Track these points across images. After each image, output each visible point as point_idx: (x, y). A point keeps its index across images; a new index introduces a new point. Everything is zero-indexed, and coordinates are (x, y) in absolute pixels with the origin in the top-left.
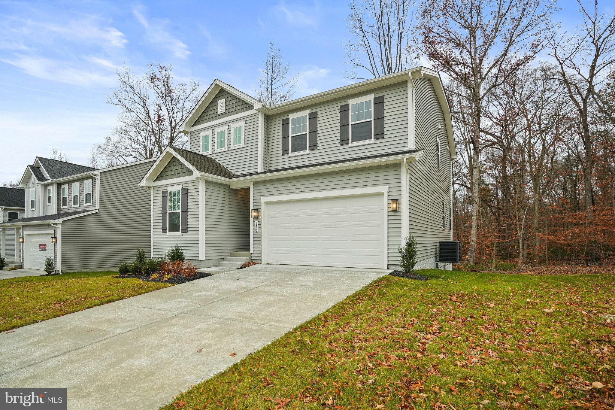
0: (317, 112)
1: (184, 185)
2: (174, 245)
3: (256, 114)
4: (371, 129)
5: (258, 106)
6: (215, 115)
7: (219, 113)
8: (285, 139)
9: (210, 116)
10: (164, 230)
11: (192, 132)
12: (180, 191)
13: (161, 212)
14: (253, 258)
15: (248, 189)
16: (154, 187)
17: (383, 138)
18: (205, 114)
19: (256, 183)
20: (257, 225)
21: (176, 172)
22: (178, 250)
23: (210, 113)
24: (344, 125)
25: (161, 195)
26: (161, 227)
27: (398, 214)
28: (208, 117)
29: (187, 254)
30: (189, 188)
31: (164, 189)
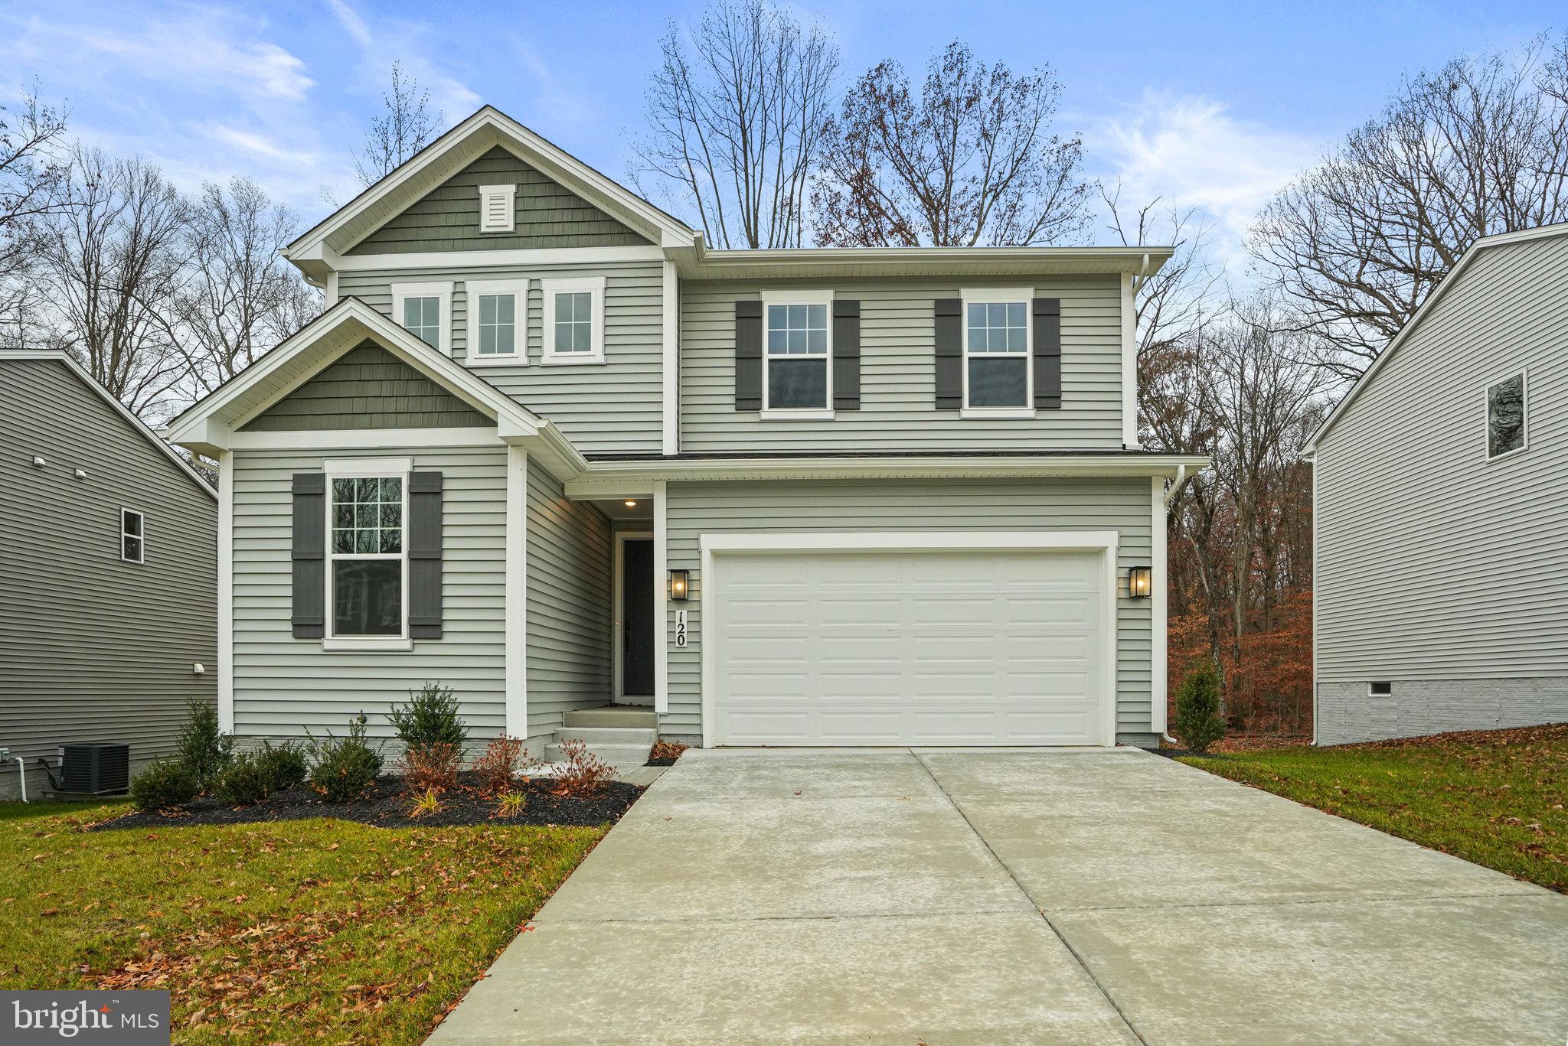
0: (857, 302)
1: (419, 461)
2: (421, 686)
3: (657, 265)
4: (1024, 380)
5: (672, 238)
6: (469, 232)
7: (484, 229)
8: (745, 362)
9: (443, 233)
10: (306, 627)
11: (344, 275)
12: (399, 481)
13: (288, 557)
14: (664, 730)
15: (646, 505)
16: (239, 455)
17: (1058, 408)
18: (414, 221)
19: (675, 488)
20: (684, 622)
21: (378, 405)
22: (433, 703)
23: (433, 221)
24: (947, 356)
25: (289, 487)
26: (289, 615)
27: (1144, 604)
28: (431, 234)
29: (467, 717)
30: (446, 473)
31: (306, 466)
